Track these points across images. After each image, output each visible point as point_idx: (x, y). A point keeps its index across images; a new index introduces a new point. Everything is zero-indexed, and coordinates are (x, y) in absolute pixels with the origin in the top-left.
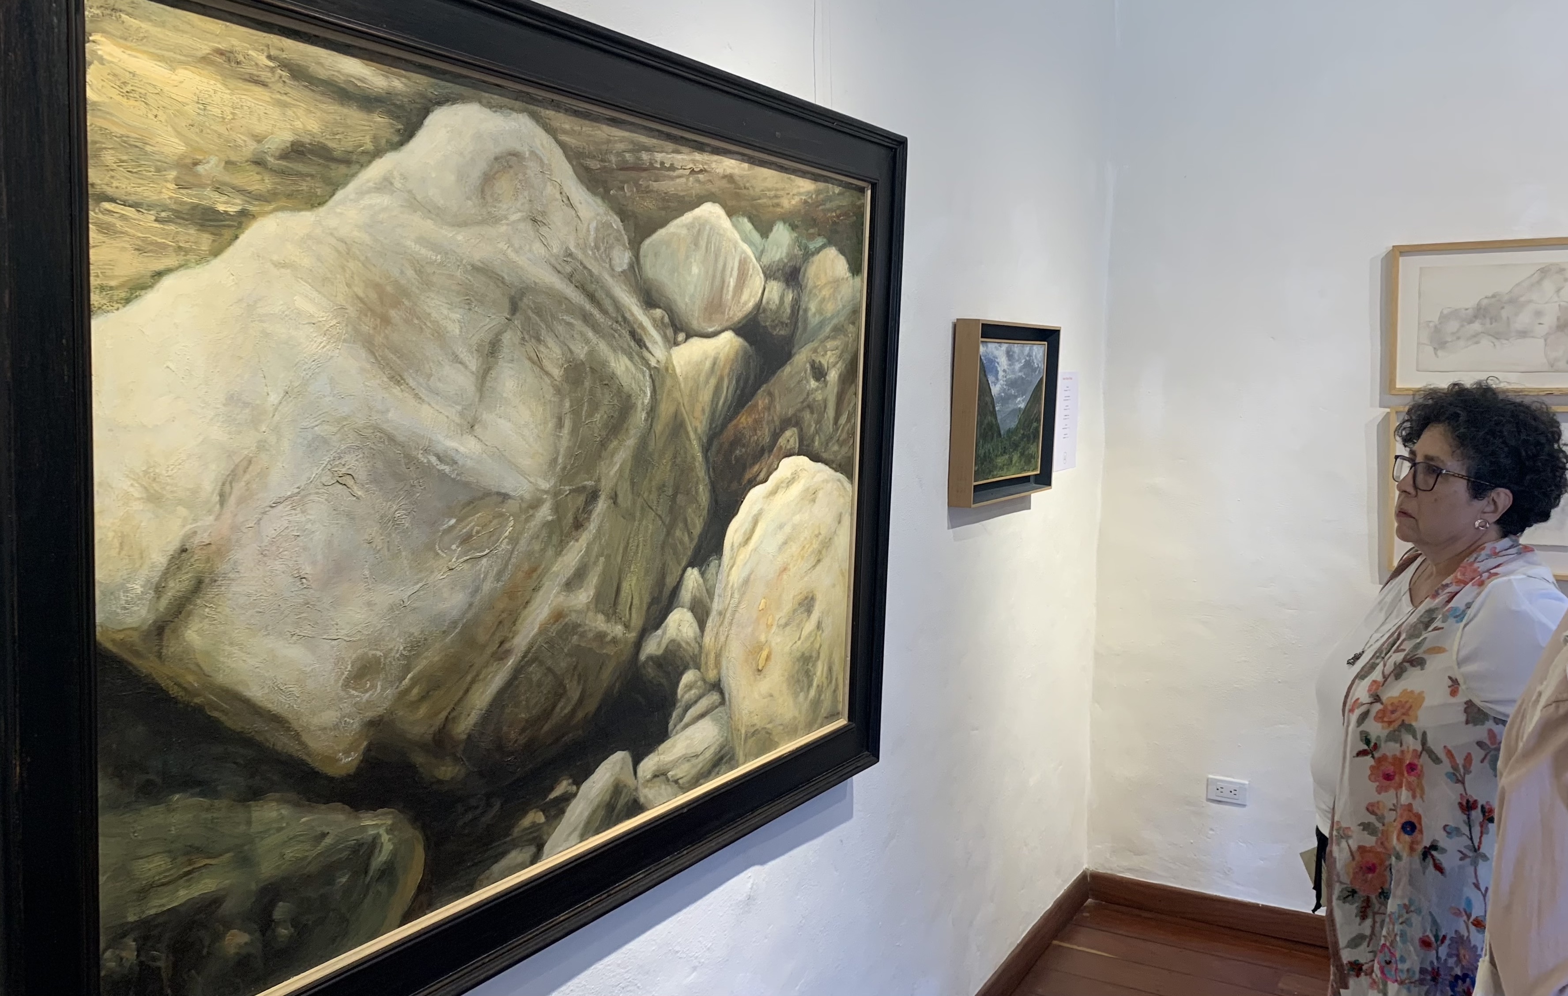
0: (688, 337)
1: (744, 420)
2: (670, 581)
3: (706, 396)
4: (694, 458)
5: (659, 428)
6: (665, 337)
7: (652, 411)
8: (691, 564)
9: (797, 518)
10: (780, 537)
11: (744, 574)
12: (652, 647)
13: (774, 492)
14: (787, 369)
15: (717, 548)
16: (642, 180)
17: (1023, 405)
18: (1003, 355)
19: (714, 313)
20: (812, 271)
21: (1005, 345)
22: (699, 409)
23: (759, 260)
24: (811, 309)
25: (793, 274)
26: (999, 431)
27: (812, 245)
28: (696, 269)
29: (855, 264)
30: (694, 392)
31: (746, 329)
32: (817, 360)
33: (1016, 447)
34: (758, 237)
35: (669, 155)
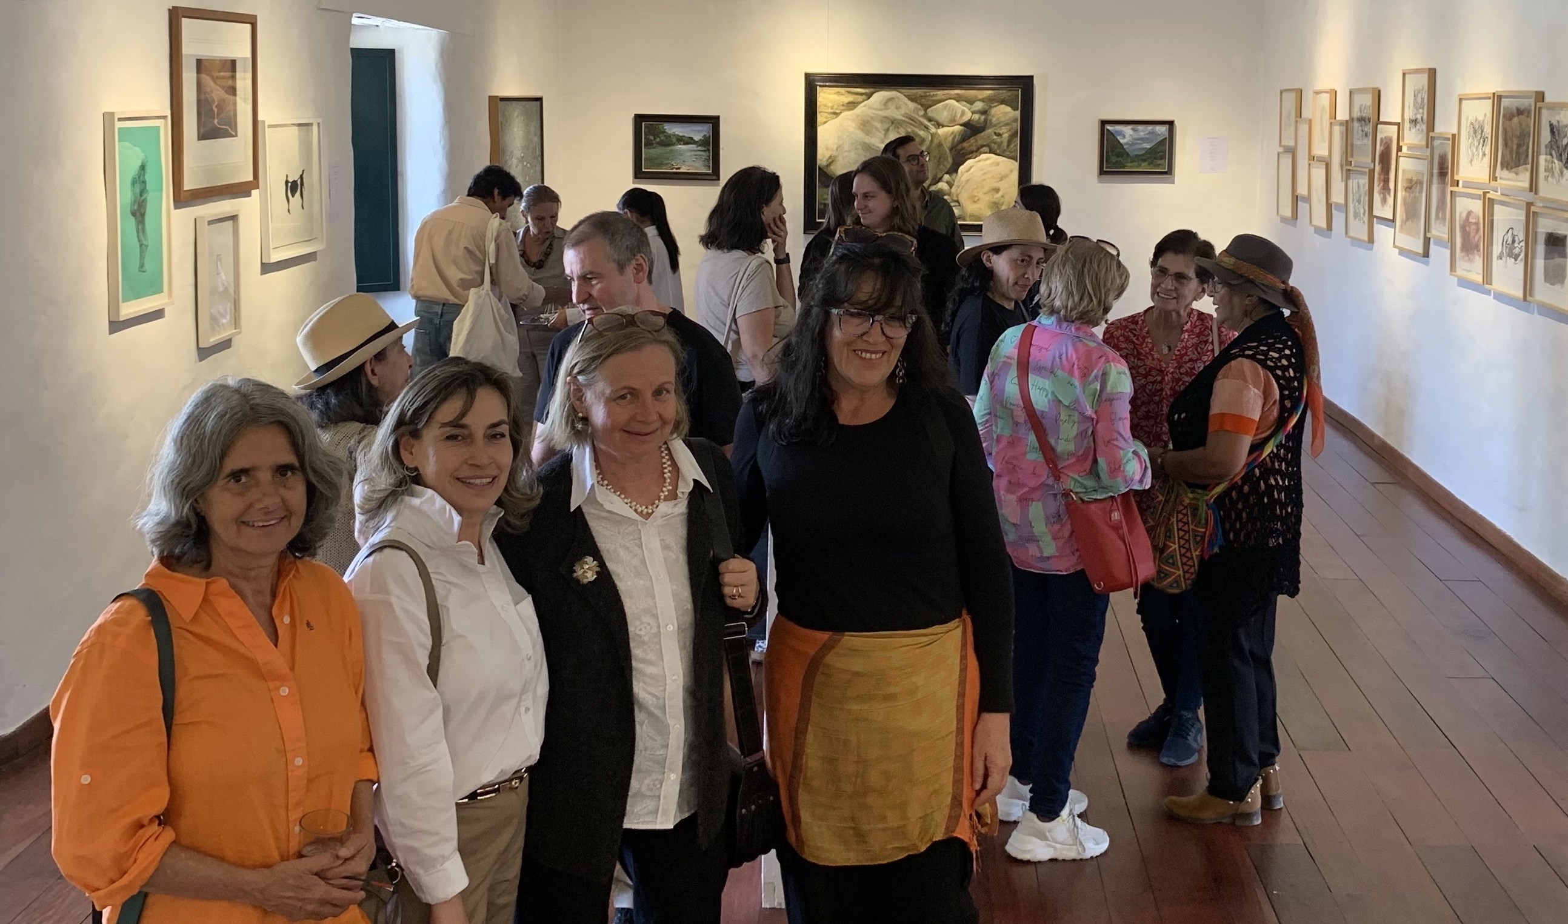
0: (943, 127)
1: (965, 144)
3: (950, 139)
4: (946, 152)
5: (933, 145)
6: (935, 128)
7: (932, 141)
8: (947, 173)
9: (990, 169)
10: (982, 172)
11: (968, 178)
12: (933, 188)
13: (979, 161)
14: (983, 134)
15: (956, 171)
16: (927, 98)
17: (1149, 147)
18: (1127, 130)
19: (952, 122)
20: (993, 111)
21: (1130, 127)
22: (947, 141)
23: (969, 109)
24: (994, 119)
25: (984, 112)
26: (1128, 155)
27: (993, 105)
28: (945, 113)
29: (1015, 109)
30: (946, 138)
31: (965, 125)
32: (997, 131)
33: (1145, 161)
34: (968, 105)
35: (936, 93)
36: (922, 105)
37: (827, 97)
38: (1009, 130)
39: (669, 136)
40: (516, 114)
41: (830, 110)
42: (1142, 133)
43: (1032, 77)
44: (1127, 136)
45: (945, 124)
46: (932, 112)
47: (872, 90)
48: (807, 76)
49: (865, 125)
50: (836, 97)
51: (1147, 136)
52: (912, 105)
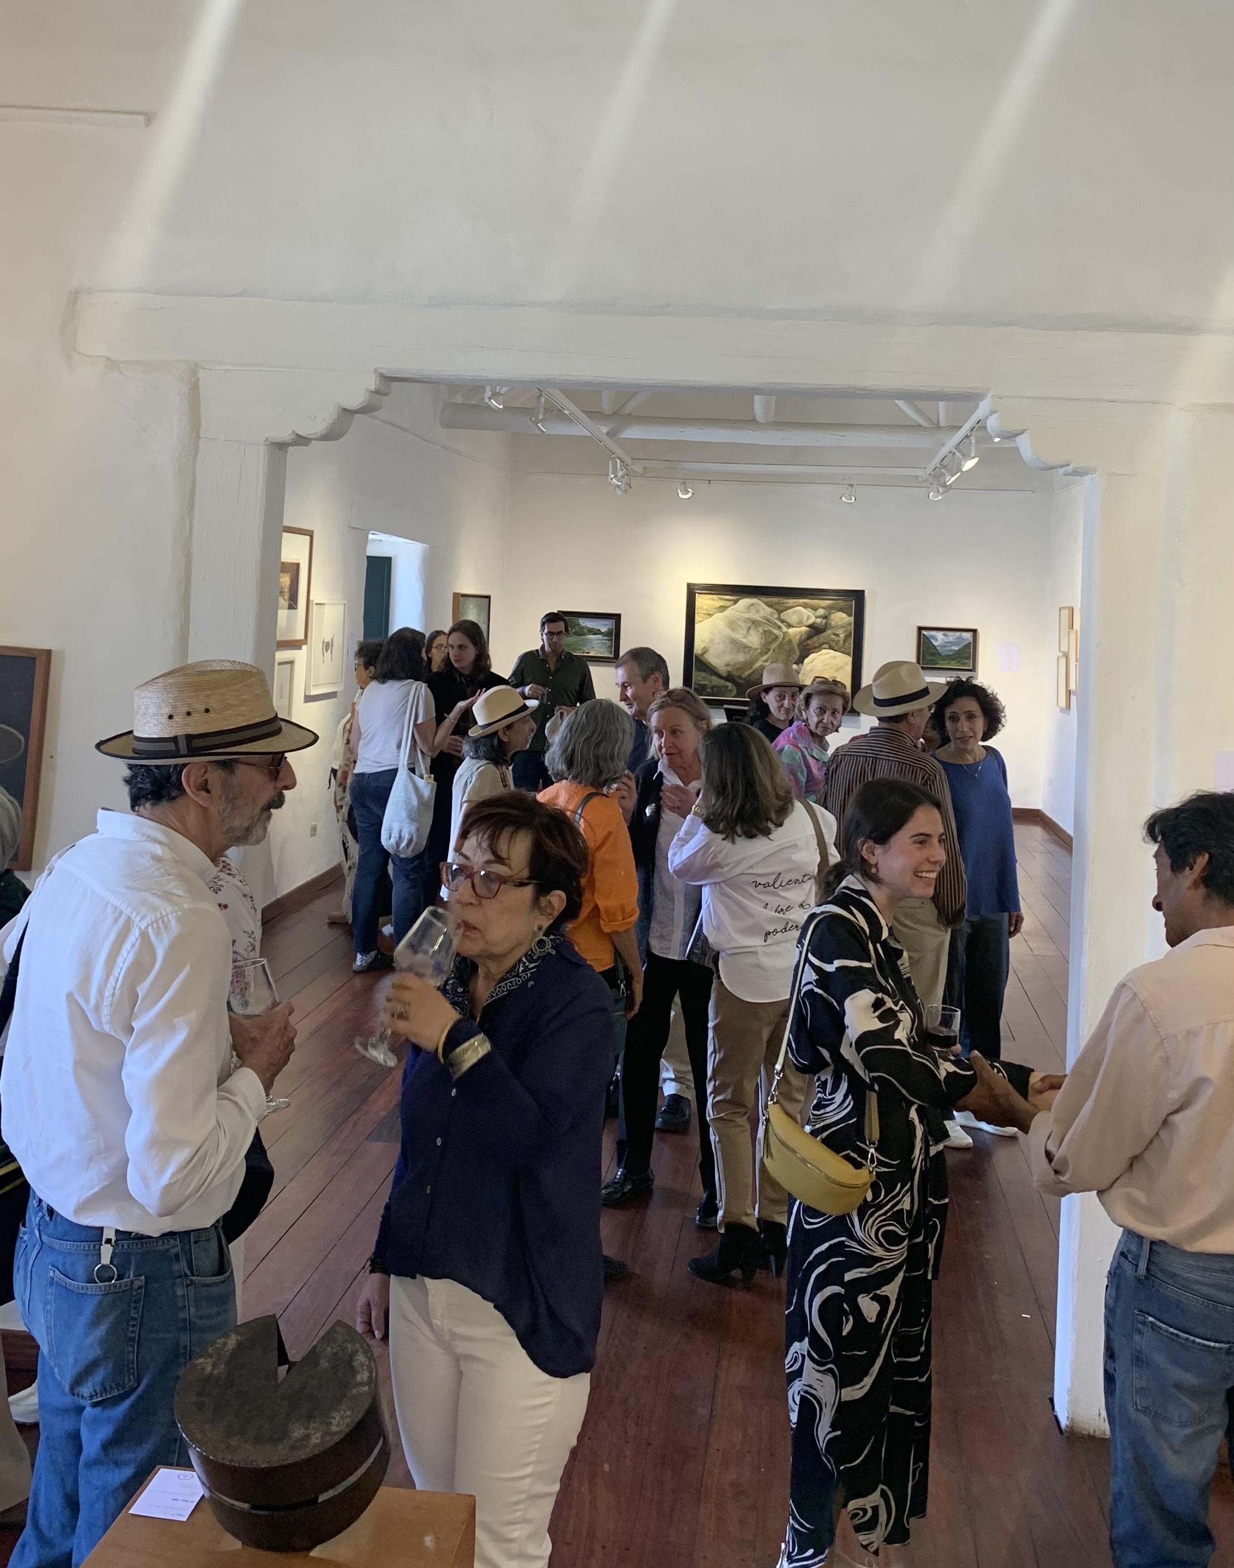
0: (793, 628)
1: (809, 642)
3: (798, 637)
4: (795, 648)
5: (786, 641)
6: (787, 628)
7: (784, 638)
9: (831, 661)
10: (825, 663)
11: (810, 669)
13: (821, 655)
14: (824, 634)
15: (802, 662)
16: (781, 605)
17: (957, 649)
19: (800, 624)
20: (833, 616)
21: (942, 633)
22: (796, 639)
23: (813, 614)
25: (825, 617)
26: (939, 654)
27: (832, 612)
28: (795, 617)
29: (849, 615)
30: (795, 637)
31: (810, 626)
32: (835, 632)
33: (953, 660)
34: (813, 611)
35: (787, 601)
36: (776, 610)
37: (702, 601)
38: (845, 632)
39: (583, 628)
40: (471, 607)
41: (705, 612)
42: (952, 638)
43: (863, 591)
44: (939, 640)
45: (795, 625)
46: (784, 616)
47: (738, 597)
48: (689, 585)
49: (732, 624)
50: (710, 602)
51: (956, 640)
52: (769, 610)
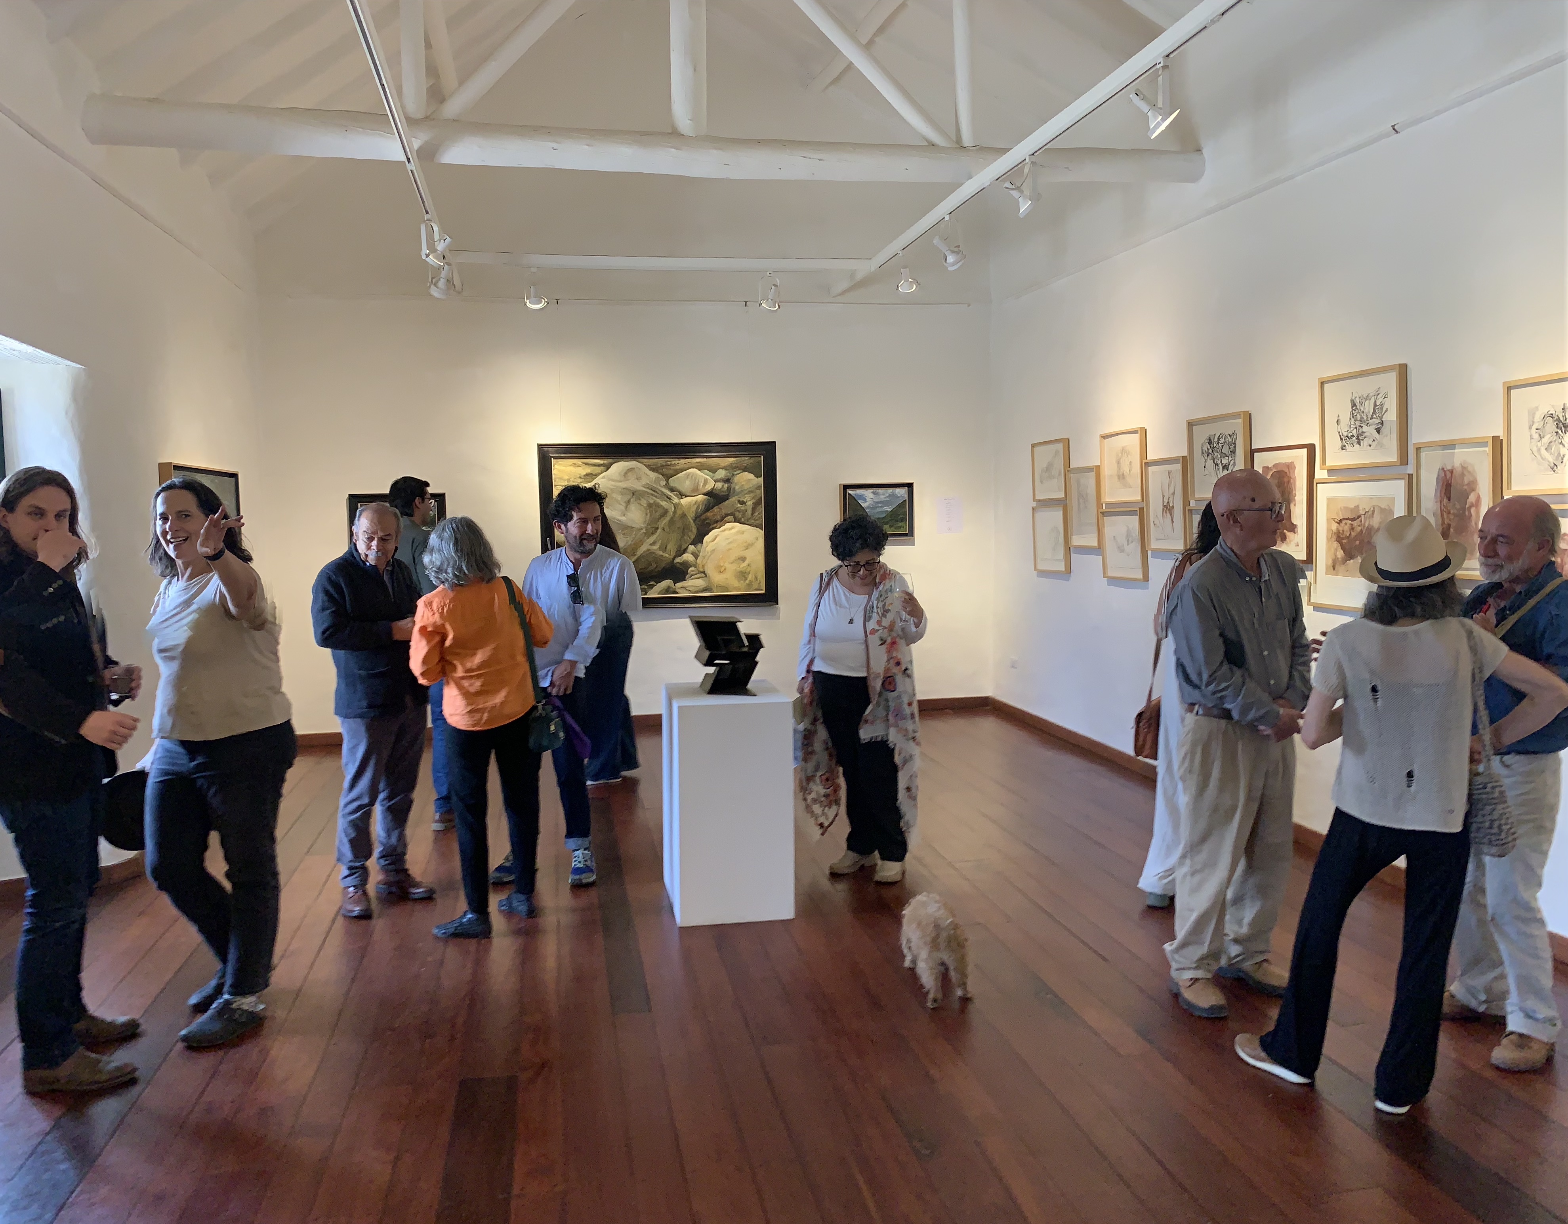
0: (686, 497)
1: (709, 514)
2: (684, 547)
3: (694, 509)
4: (690, 522)
5: (677, 516)
6: (678, 497)
7: (675, 512)
8: (691, 544)
9: (735, 537)
10: (728, 541)
11: (712, 549)
12: (678, 560)
13: (724, 530)
14: (727, 502)
15: (701, 542)
16: (668, 467)
17: (889, 510)
18: (868, 493)
19: (695, 491)
20: (736, 479)
21: (870, 491)
22: (691, 512)
23: (712, 478)
24: (737, 488)
25: (727, 480)
27: (736, 473)
28: (688, 483)
29: (758, 476)
30: (689, 509)
31: (708, 494)
32: (741, 500)
34: (711, 473)
35: (677, 461)
36: (662, 474)
37: (562, 469)
38: (753, 498)
42: (882, 497)
43: (775, 442)
44: (868, 499)
45: (688, 494)
46: (674, 482)
47: (610, 460)
48: (540, 447)
50: (572, 469)
51: (887, 499)
52: (653, 475)
